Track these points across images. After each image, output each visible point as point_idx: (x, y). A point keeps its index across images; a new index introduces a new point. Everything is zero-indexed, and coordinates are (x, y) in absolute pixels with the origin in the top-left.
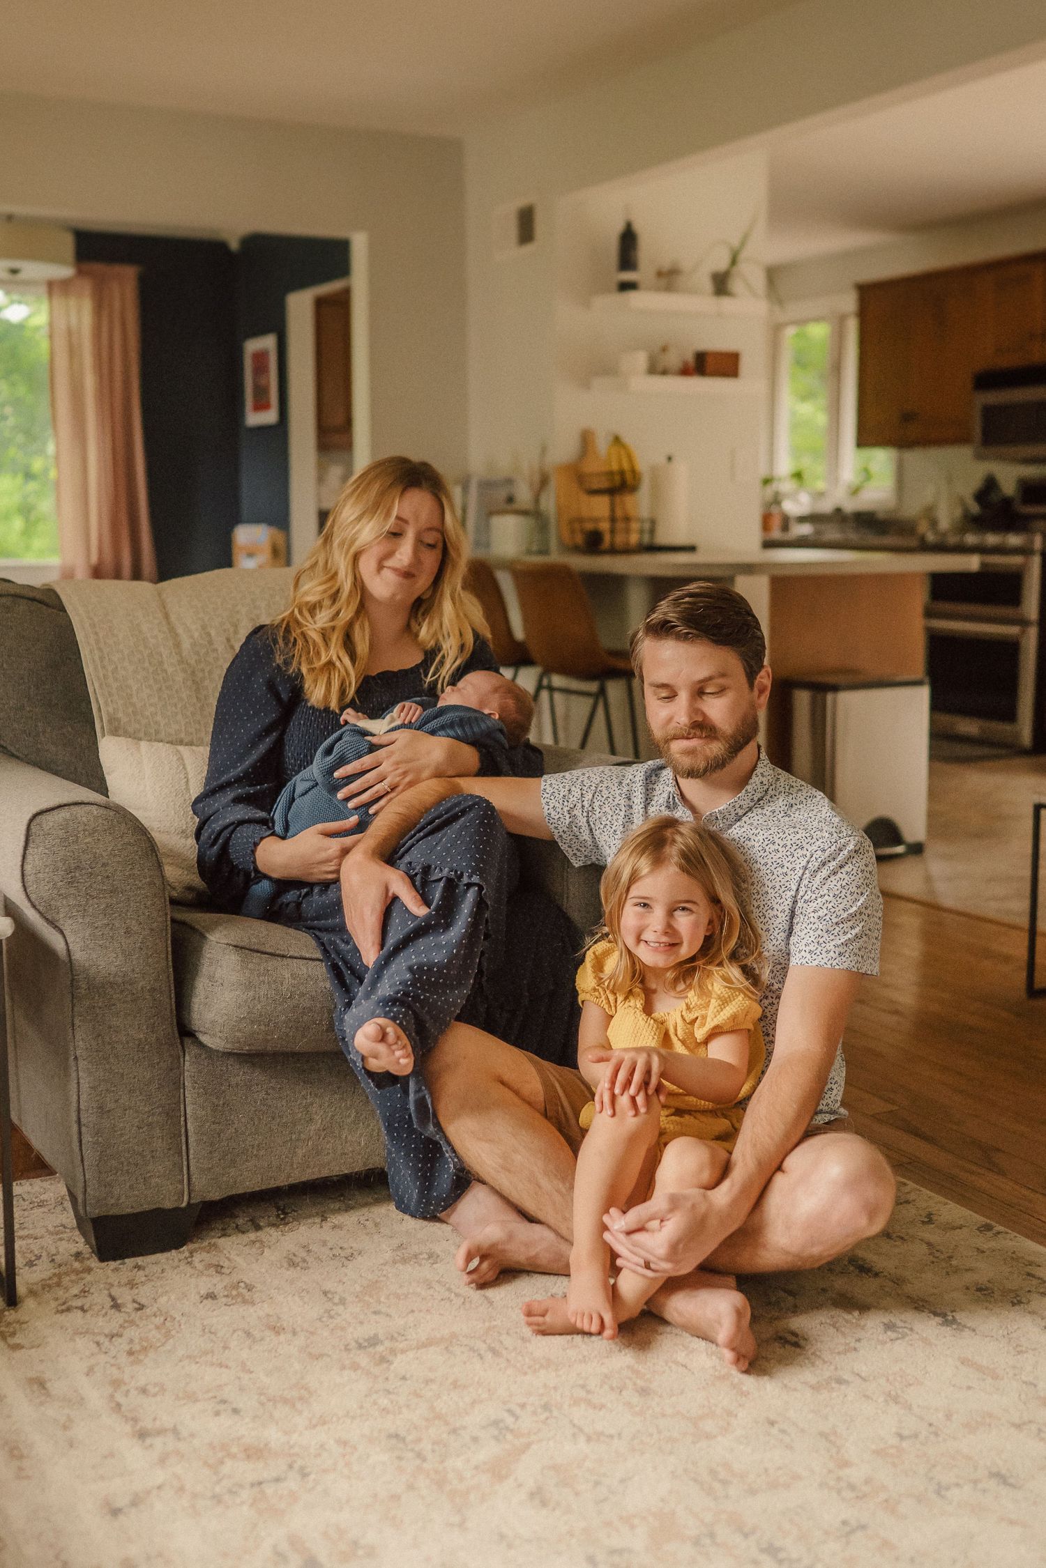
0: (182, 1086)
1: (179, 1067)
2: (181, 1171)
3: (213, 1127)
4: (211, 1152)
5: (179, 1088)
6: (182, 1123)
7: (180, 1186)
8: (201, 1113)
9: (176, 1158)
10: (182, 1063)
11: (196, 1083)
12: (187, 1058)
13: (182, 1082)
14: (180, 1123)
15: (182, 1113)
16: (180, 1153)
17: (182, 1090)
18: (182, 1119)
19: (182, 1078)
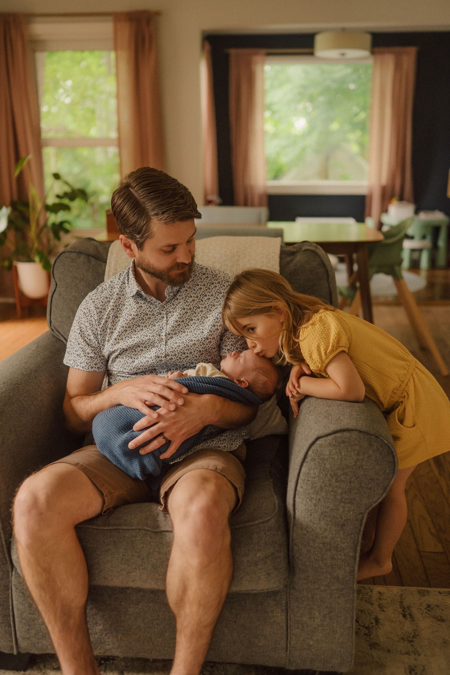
0: (10, 589)
1: (8, 578)
2: (11, 635)
3: (29, 616)
4: (28, 630)
5: (8, 590)
6: (11, 609)
7: (10, 644)
8: (21, 607)
9: (7, 629)
10: (10, 574)
11: (17, 589)
12: (13, 573)
13: (10, 586)
14: (9, 609)
15: (10, 604)
16: (10, 626)
17: (10, 591)
18: (11, 607)
19: (10, 585)
